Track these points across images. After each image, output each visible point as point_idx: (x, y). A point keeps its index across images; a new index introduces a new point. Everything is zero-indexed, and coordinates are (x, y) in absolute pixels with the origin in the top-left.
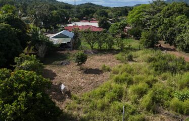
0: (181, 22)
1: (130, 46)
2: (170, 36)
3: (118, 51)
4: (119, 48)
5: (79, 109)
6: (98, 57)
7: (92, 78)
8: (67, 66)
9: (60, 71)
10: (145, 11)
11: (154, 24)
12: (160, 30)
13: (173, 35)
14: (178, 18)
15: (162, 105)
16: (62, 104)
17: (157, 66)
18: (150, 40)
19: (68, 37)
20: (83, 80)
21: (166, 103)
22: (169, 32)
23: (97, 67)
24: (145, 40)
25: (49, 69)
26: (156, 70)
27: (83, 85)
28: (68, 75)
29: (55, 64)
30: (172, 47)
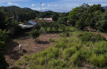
0: (98, 14)
1: (69, 29)
2: (93, 23)
3: (61, 32)
4: (62, 31)
5: (26, 64)
6: (48, 35)
7: (41, 46)
8: (28, 40)
9: (22, 42)
10: (78, 10)
11: (83, 17)
12: (86, 20)
13: (94, 22)
14: (96, 12)
15: (85, 61)
16: (16, 61)
17: (84, 39)
18: (81, 26)
19: (32, 24)
20: (35, 47)
21: (88, 59)
22: (91, 20)
23: (46, 40)
24: (78, 26)
25: (16, 41)
26: (83, 41)
27: (34, 50)
28: (27, 44)
29: (20, 39)
30: (95, 30)
